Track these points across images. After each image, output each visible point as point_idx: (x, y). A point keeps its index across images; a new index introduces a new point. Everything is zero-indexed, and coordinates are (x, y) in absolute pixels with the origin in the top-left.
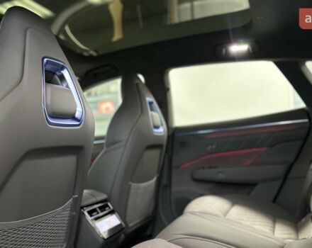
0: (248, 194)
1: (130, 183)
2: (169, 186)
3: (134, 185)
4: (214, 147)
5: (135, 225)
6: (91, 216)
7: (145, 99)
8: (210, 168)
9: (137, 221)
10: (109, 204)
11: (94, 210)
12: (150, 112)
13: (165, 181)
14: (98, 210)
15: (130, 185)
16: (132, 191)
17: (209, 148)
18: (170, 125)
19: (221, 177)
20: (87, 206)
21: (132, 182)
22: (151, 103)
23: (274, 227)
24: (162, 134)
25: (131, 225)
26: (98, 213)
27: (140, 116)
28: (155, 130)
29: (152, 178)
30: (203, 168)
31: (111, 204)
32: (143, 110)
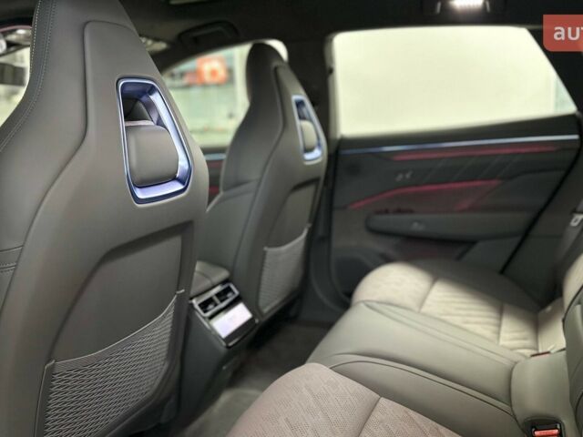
0: (460, 257)
1: (266, 249)
2: (327, 238)
3: (271, 251)
4: (408, 176)
5: (273, 309)
6: (205, 312)
7: (289, 99)
8: (399, 211)
9: (276, 302)
10: (232, 287)
11: (210, 301)
12: (299, 123)
13: (321, 232)
14: (216, 299)
15: (265, 253)
16: (268, 261)
17: (400, 177)
18: (332, 136)
19: (417, 227)
20: (198, 295)
21: (269, 246)
22: (300, 104)
23: (499, 326)
24: (319, 161)
25: (266, 310)
26: (216, 305)
27: (281, 135)
28: (308, 156)
29: (300, 234)
30: (387, 212)
31: (236, 286)
32: (286, 123)
